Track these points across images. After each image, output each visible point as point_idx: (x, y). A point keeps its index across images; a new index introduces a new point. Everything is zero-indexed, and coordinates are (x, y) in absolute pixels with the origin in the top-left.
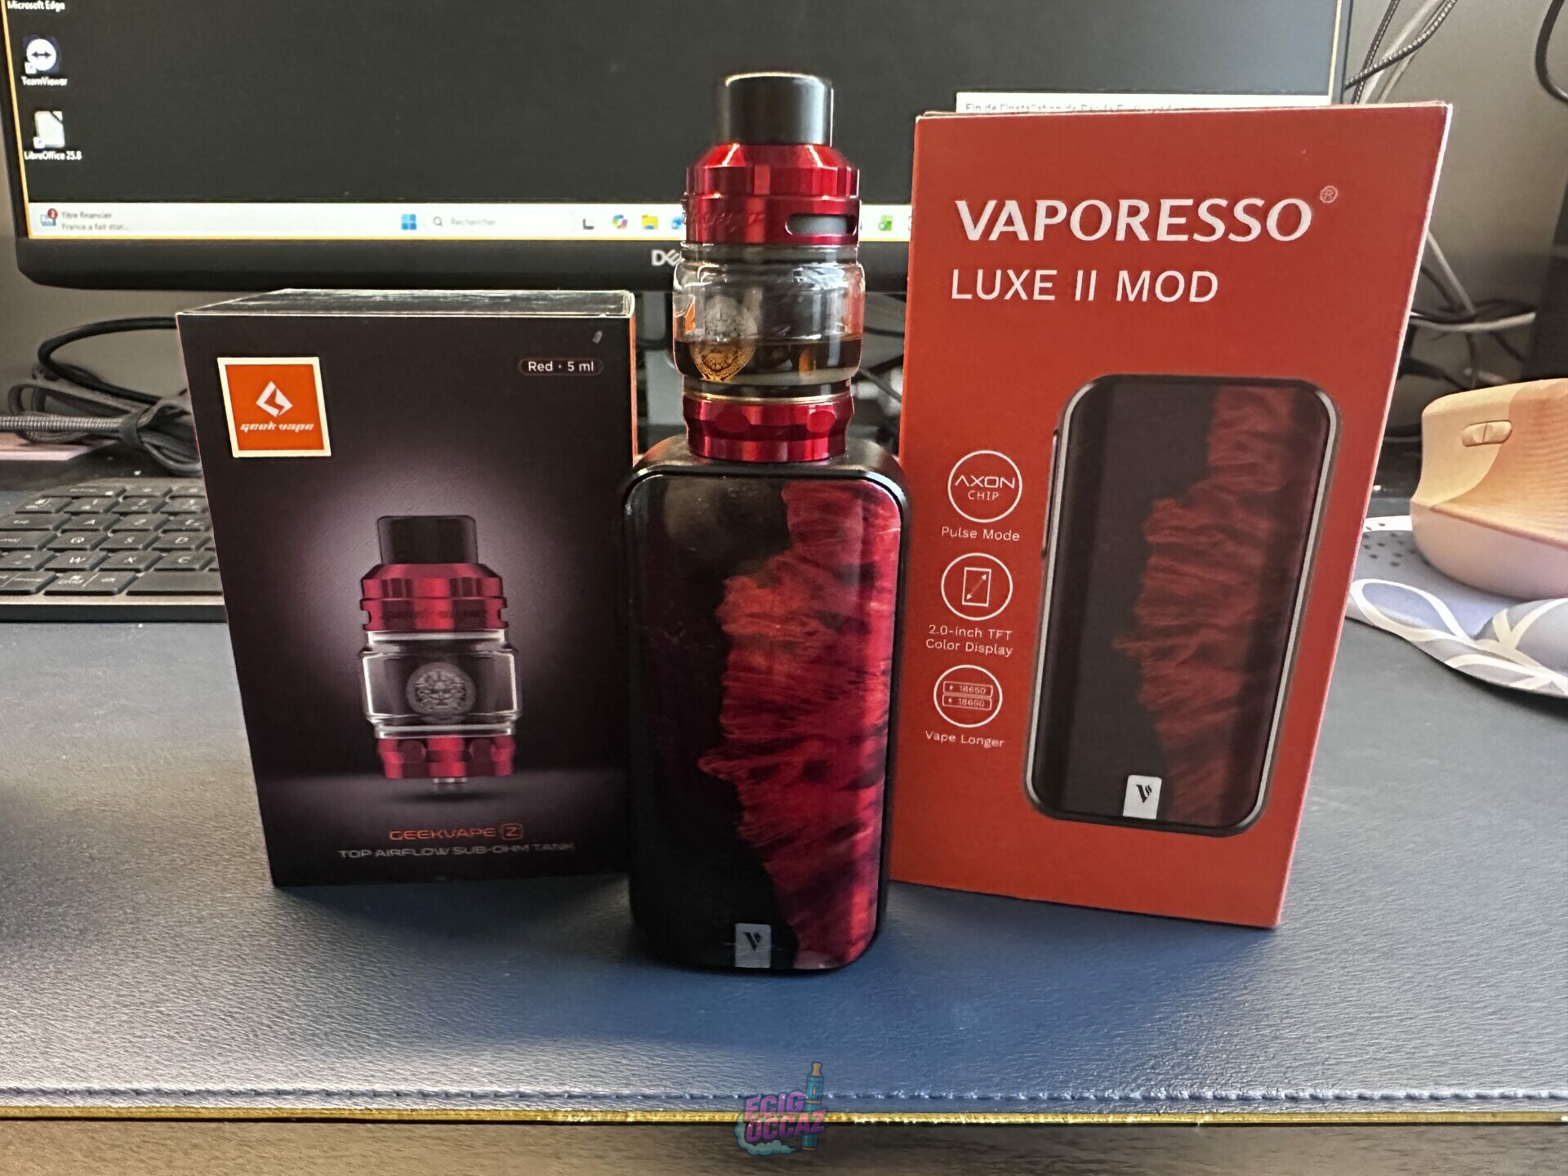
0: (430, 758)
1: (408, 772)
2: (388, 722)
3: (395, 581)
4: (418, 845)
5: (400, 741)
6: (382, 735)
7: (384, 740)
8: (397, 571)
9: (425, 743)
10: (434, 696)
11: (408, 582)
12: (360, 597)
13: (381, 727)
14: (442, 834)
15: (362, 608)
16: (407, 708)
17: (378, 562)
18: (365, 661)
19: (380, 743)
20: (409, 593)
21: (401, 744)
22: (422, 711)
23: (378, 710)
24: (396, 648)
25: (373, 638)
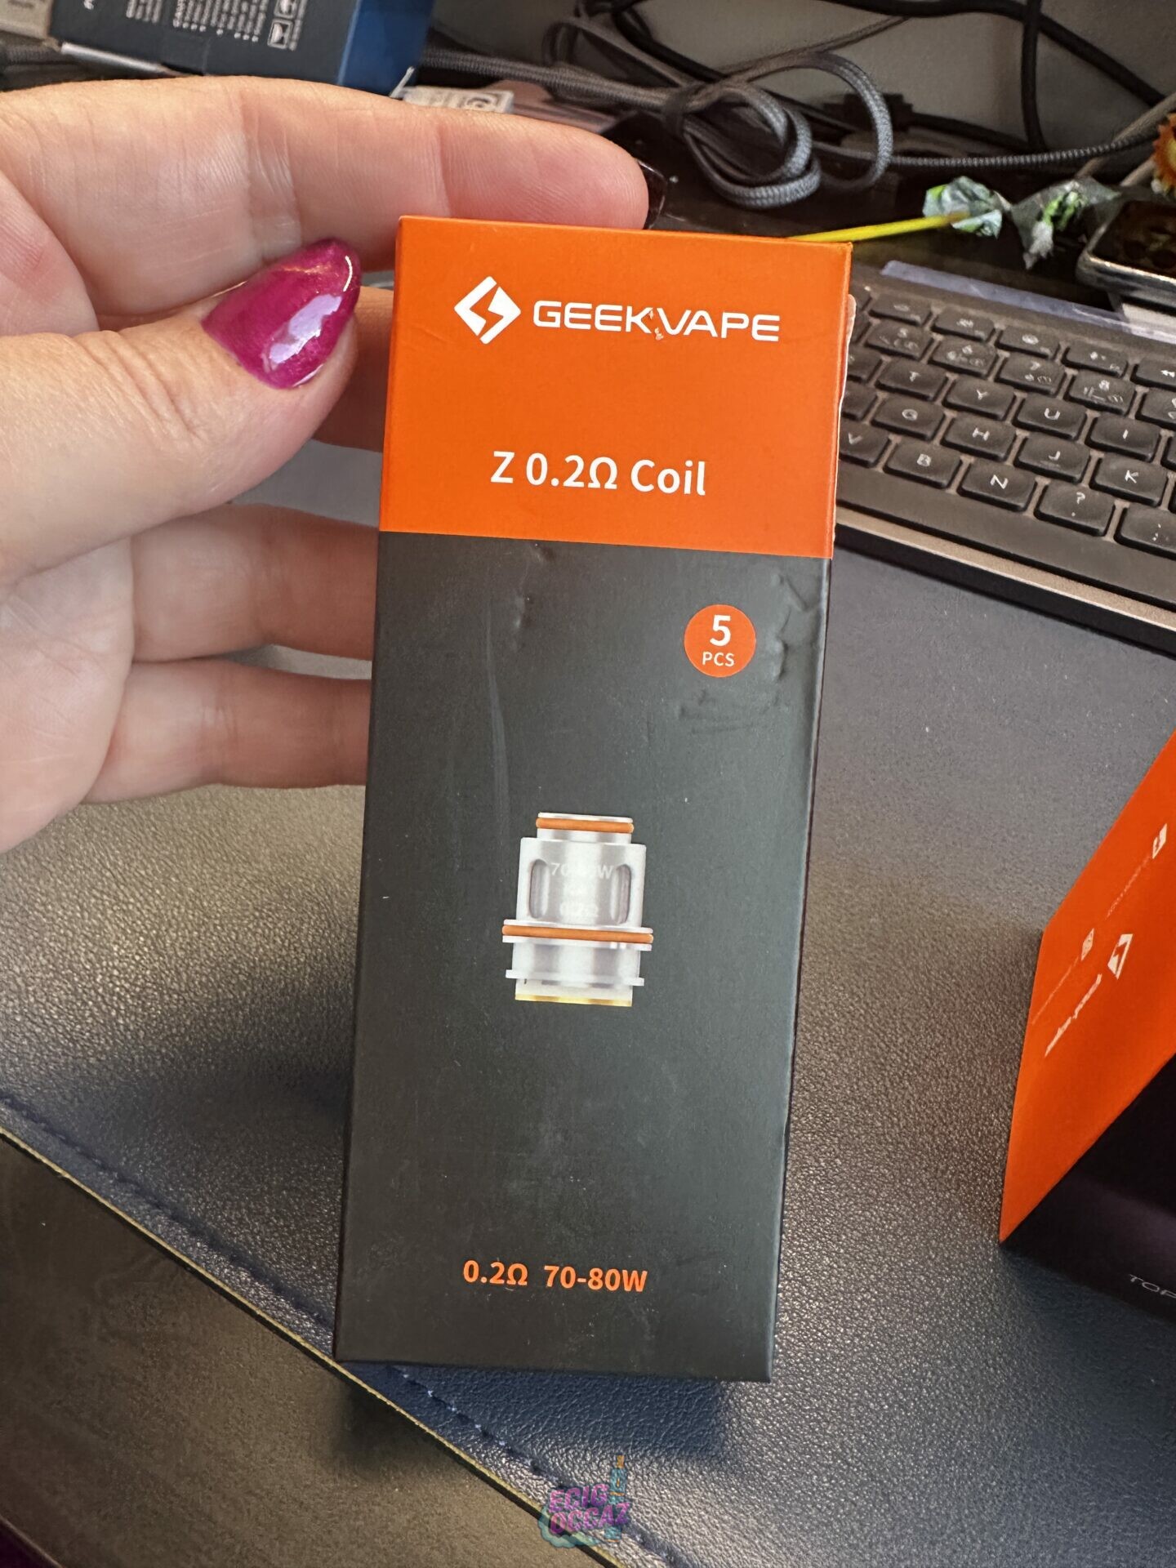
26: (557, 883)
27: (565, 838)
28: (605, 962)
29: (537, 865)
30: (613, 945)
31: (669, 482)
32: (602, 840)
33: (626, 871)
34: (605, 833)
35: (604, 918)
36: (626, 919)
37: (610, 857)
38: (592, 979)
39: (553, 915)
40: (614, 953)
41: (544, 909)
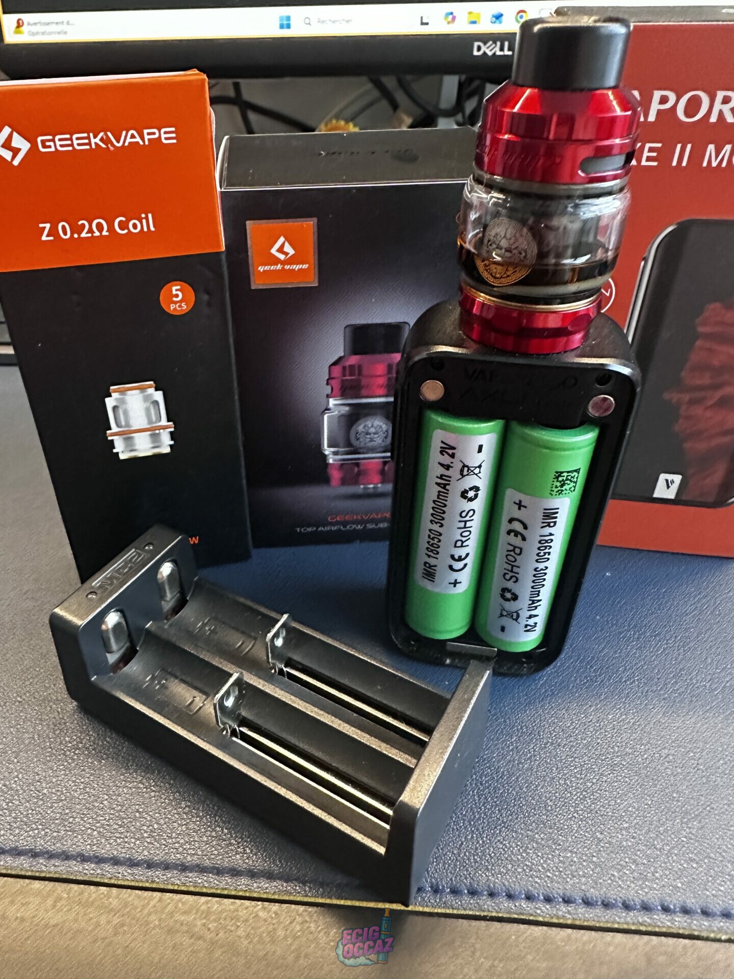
0: (359, 474)
1: (344, 482)
2: (335, 453)
3: (351, 367)
4: (345, 524)
5: (342, 465)
6: (331, 461)
7: (331, 464)
8: (354, 360)
9: (357, 465)
10: (368, 436)
11: (360, 367)
12: (327, 377)
13: (331, 456)
14: (362, 517)
15: (328, 384)
16: (349, 444)
17: (342, 354)
18: (326, 417)
19: (329, 467)
20: (360, 374)
21: (342, 466)
22: (358, 446)
23: (329, 446)
24: (347, 408)
25: (332, 402)
26: (126, 413)
27: (125, 395)
28: (155, 438)
29: (115, 408)
30: (157, 432)
31: (135, 226)
32: (142, 392)
33: (156, 403)
34: (143, 389)
35: (150, 422)
36: (160, 420)
37: (147, 398)
38: (152, 445)
39: (127, 425)
40: (159, 434)
41: (123, 423)
